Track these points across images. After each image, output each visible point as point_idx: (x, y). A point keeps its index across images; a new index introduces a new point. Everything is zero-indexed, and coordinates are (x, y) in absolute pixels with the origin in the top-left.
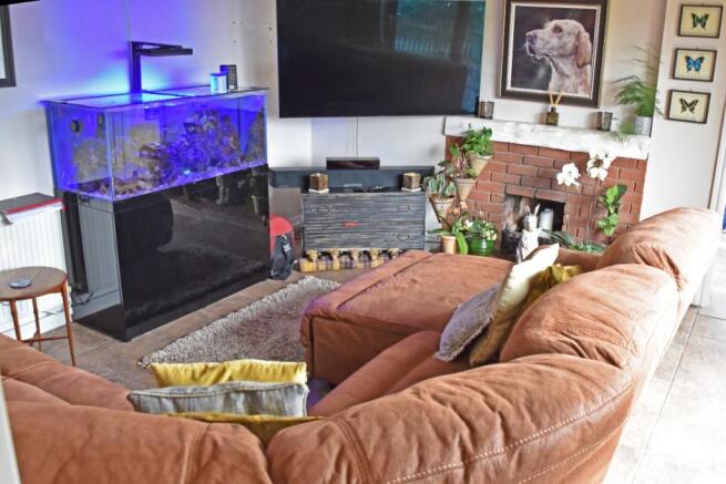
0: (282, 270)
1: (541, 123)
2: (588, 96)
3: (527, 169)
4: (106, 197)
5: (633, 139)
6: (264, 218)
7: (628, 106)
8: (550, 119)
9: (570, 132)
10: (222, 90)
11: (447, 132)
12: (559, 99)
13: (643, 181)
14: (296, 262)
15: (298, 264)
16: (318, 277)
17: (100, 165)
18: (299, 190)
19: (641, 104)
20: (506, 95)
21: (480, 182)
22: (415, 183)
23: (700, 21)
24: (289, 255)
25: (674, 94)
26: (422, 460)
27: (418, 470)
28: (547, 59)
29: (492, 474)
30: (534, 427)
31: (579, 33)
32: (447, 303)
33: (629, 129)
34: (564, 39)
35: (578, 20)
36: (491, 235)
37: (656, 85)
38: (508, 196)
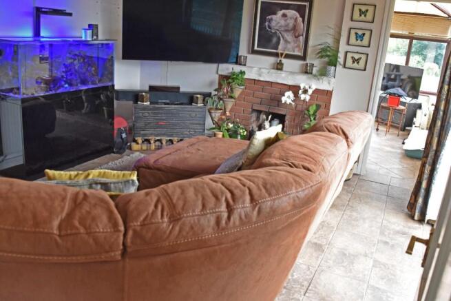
0: (120, 149)
1: (273, 69)
2: (300, 54)
3: (265, 95)
4: (17, 96)
5: (325, 78)
6: (110, 120)
7: (323, 59)
8: (279, 67)
9: (290, 74)
10: (89, 38)
11: (220, 73)
12: (284, 55)
13: (330, 103)
14: (129, 144)
15: (130, 146)
16: (142, 153)
17: (14, 77)
18: (131, 102)
19: (330, 59)
20: (254, 52)
21: (238, 102)
22: (200, 101)
23: (363, 13)
24: (125, 140)
25: (348, 53)
26: (204, 206)
27: (202, 210)
28: (278, 32)
29: (243, 217)
30: (267, 195)
31: (296, 18)
32: (217, 159)
33: (323, 73)
34: (288, 21)
35: (295, 10)
36: (244, 132)
37: (338, 48)
38: (254, 110)
